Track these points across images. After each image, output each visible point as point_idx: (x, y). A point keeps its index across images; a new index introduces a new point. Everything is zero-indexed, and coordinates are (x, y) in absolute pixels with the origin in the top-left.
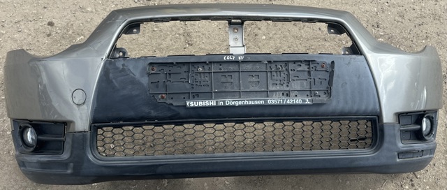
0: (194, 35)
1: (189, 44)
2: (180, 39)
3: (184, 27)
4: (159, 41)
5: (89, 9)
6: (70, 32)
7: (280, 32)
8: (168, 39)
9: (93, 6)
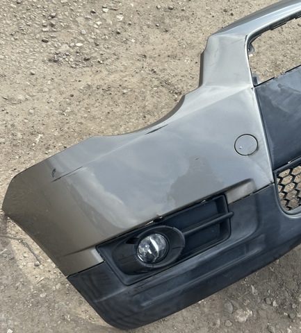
0: (173, 81)
1: (176, 94)
2: (161, 91)
3: (156, 76)
4: (139, 103)
5: (21, 97)
6: (19, 135)
7: (262, 43)
8: (148, 97)
9: (22, 92)
